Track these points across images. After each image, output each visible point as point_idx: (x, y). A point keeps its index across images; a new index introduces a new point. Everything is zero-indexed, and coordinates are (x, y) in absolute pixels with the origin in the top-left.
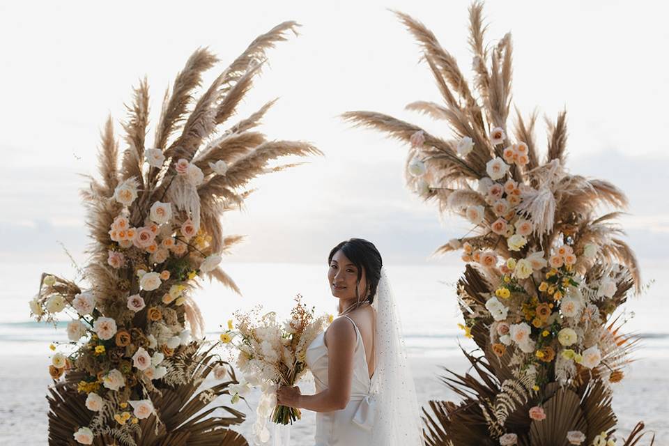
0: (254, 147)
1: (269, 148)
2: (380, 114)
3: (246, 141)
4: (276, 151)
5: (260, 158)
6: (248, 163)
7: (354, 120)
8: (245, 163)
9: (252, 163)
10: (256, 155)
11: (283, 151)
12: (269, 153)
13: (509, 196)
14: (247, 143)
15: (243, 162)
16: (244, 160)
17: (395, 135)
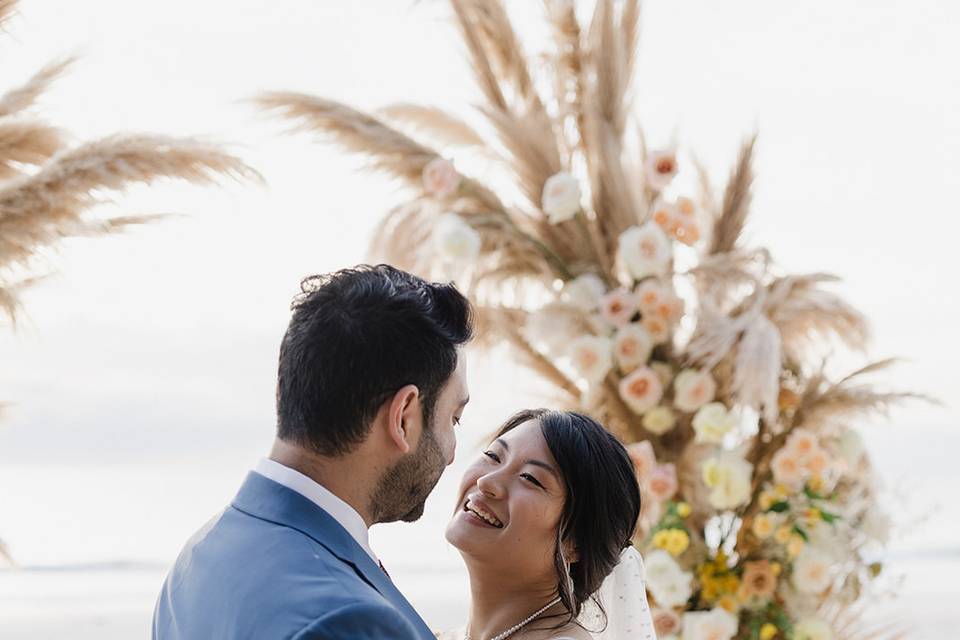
0: (34, 162)
1: (100, 154)
2: (347, 109)
3: (12, 145)
4: (123, 166)
5: (73, 182)
6: (38, 198)
7: (289, 115)
8: (26, 198)
9: (50, 198)
10: (61, 174)
11: (144, 166)
12: (102, 171)
13: (647, 319)
14: (14, 151)
15: (19, 194)
16: (22, 189)
17: (379, 166)
